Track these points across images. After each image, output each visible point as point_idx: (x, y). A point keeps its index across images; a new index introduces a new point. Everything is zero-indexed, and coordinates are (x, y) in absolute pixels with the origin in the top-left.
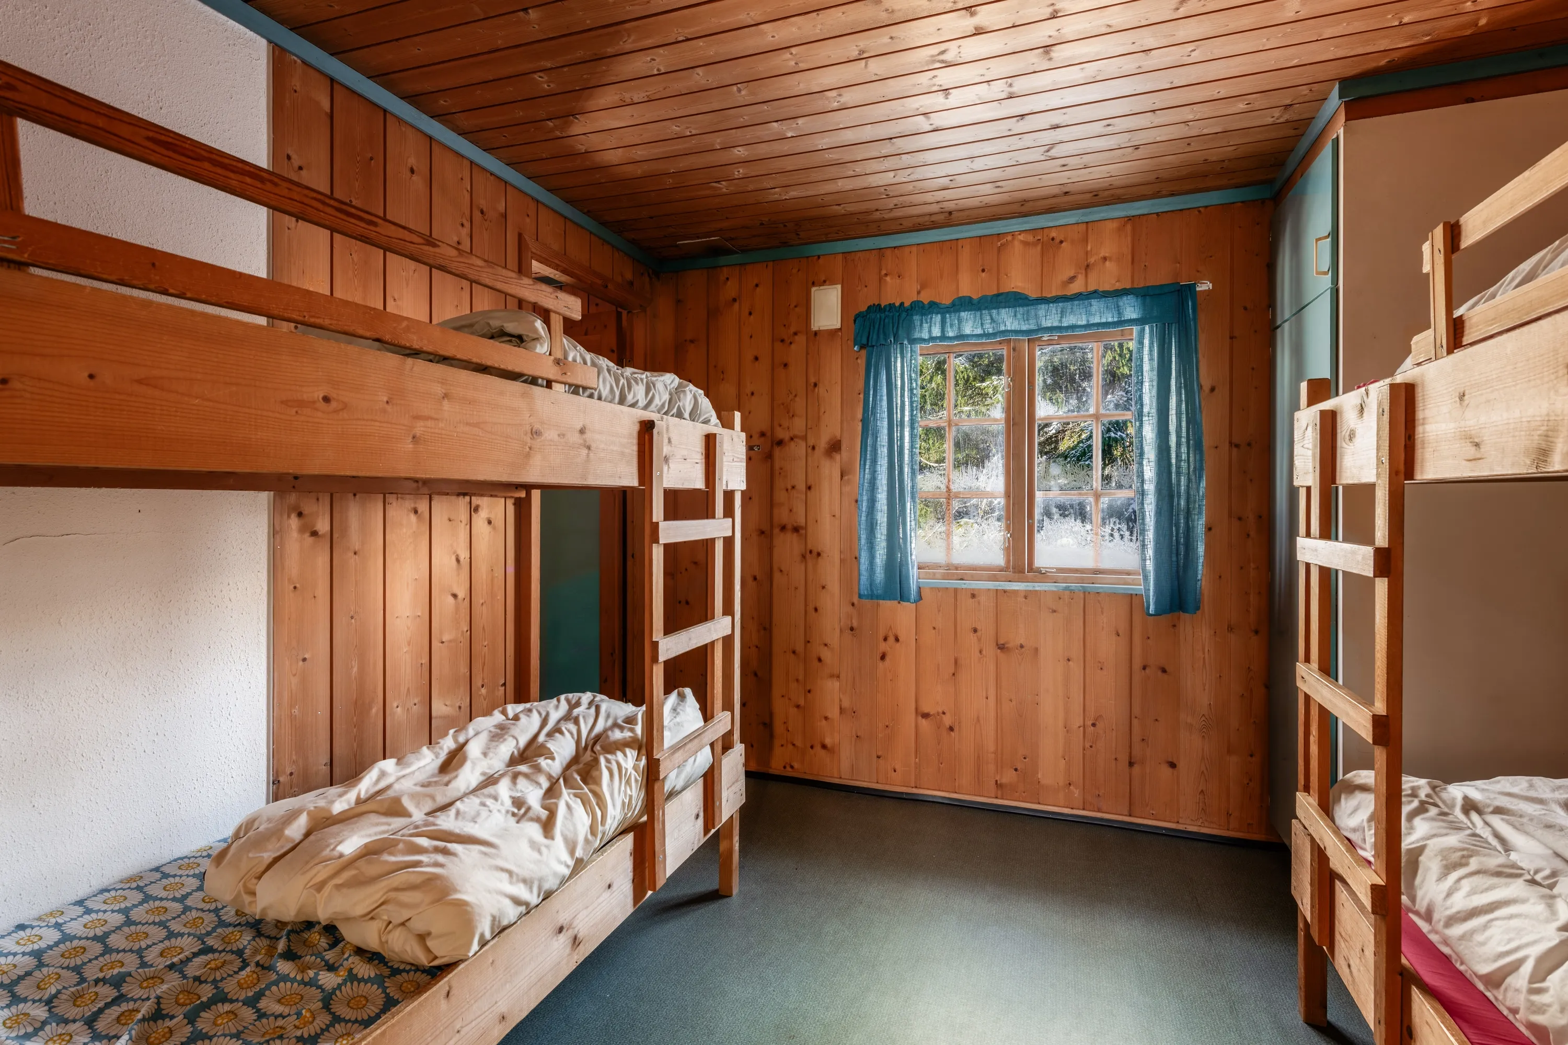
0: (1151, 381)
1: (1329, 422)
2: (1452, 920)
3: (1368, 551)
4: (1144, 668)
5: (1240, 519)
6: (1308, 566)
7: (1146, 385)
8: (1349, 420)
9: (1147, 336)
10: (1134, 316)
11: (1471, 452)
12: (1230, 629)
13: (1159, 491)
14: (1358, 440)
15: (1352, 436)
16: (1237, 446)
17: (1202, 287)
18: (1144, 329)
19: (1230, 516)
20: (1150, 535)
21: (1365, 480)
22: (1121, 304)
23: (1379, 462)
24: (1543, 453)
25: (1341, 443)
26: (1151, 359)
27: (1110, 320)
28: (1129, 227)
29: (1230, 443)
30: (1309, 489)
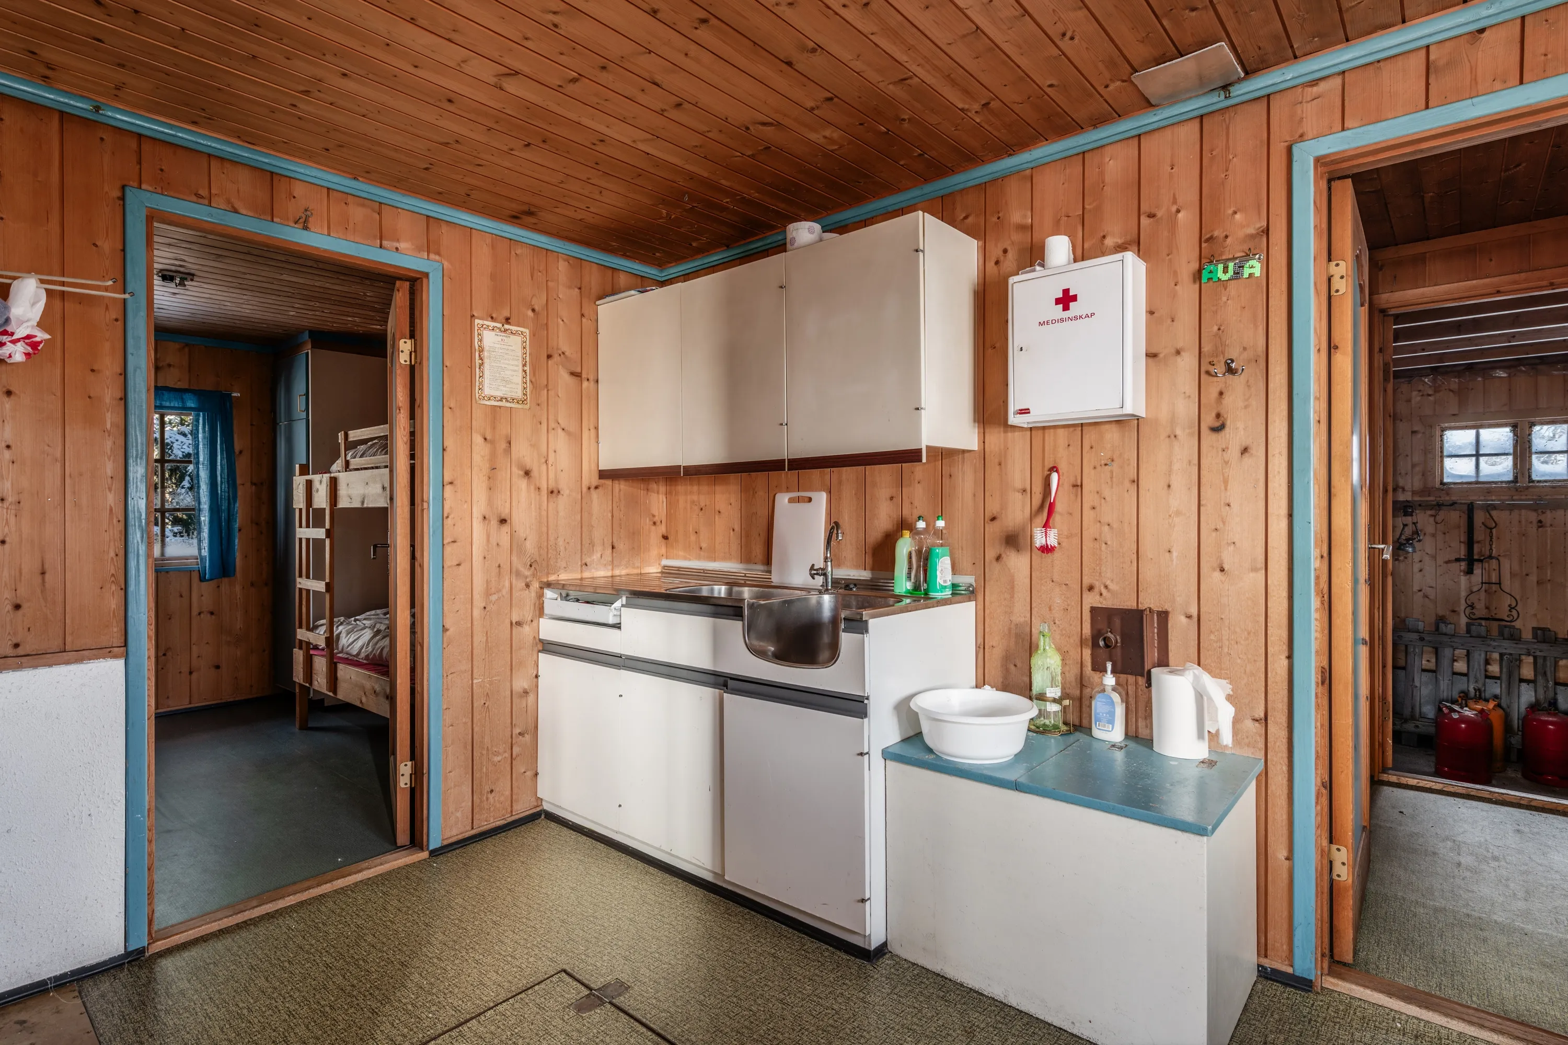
0: (204, 445)
1: (309, 484)
2: (348, 646)
3: (324, 530)
4: (200, 614)
5: (257, 524)
6: (301, 539)
7: (201, 446)
8: (316, 485)
9: (201, 419)
10: (193, 405)
11: (350, 500)
12: (252, 584)
13: (211, 509)
14: (319, 493)
15: (317, 491)
16: (255, 484)
17: (234, 394)
18: (199, 415)
19: (252, 522)
20: (205, 534)
21: (322, 507)
22: (184, 397)
23: (327, 502)
24: (363, 503)
25: (314, 493)
26: (204, 432)
27: (176, 405)
28: (187, 350)
29: (252, 483)
30: (301, 510)
